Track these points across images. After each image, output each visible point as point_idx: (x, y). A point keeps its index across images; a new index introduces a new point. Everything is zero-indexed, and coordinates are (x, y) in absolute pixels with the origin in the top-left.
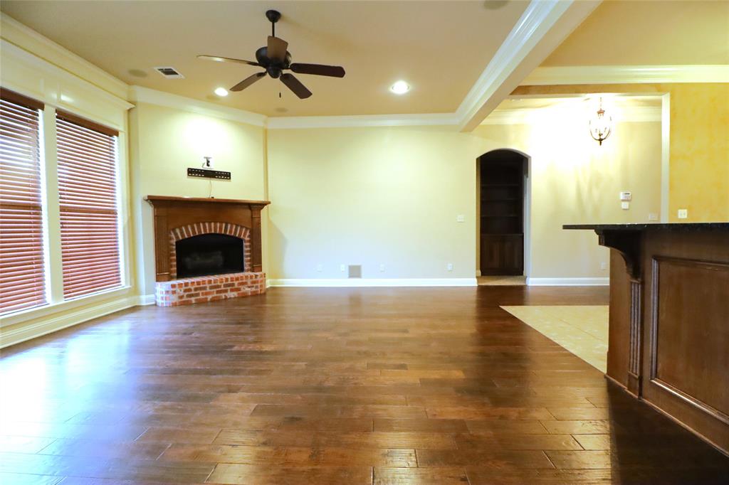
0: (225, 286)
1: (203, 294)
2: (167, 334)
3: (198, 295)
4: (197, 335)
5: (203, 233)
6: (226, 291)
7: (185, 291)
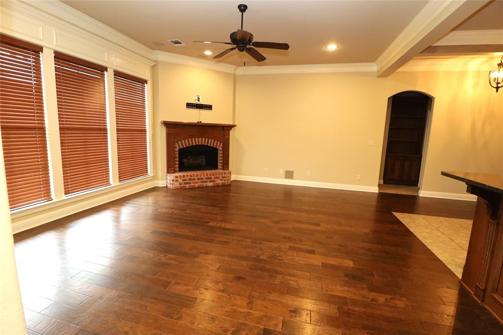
0: (206, 178)
1: (193, 183)
2: (172, 209)
3: (190, 183)
4: (189, 212)
5: (194, 144)
6: (206, 182)
7: (183, 180)
